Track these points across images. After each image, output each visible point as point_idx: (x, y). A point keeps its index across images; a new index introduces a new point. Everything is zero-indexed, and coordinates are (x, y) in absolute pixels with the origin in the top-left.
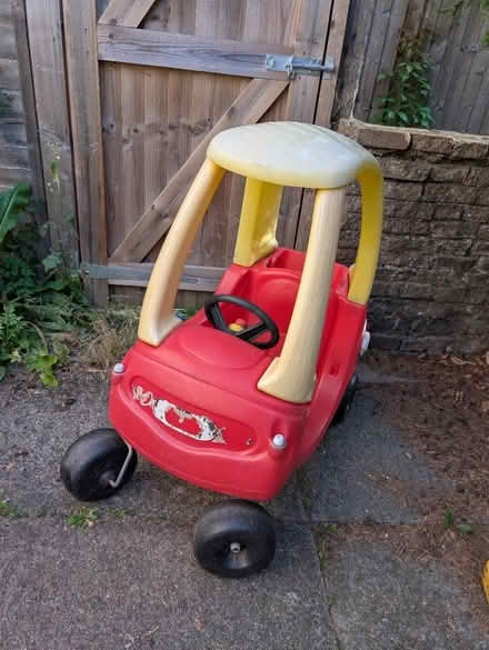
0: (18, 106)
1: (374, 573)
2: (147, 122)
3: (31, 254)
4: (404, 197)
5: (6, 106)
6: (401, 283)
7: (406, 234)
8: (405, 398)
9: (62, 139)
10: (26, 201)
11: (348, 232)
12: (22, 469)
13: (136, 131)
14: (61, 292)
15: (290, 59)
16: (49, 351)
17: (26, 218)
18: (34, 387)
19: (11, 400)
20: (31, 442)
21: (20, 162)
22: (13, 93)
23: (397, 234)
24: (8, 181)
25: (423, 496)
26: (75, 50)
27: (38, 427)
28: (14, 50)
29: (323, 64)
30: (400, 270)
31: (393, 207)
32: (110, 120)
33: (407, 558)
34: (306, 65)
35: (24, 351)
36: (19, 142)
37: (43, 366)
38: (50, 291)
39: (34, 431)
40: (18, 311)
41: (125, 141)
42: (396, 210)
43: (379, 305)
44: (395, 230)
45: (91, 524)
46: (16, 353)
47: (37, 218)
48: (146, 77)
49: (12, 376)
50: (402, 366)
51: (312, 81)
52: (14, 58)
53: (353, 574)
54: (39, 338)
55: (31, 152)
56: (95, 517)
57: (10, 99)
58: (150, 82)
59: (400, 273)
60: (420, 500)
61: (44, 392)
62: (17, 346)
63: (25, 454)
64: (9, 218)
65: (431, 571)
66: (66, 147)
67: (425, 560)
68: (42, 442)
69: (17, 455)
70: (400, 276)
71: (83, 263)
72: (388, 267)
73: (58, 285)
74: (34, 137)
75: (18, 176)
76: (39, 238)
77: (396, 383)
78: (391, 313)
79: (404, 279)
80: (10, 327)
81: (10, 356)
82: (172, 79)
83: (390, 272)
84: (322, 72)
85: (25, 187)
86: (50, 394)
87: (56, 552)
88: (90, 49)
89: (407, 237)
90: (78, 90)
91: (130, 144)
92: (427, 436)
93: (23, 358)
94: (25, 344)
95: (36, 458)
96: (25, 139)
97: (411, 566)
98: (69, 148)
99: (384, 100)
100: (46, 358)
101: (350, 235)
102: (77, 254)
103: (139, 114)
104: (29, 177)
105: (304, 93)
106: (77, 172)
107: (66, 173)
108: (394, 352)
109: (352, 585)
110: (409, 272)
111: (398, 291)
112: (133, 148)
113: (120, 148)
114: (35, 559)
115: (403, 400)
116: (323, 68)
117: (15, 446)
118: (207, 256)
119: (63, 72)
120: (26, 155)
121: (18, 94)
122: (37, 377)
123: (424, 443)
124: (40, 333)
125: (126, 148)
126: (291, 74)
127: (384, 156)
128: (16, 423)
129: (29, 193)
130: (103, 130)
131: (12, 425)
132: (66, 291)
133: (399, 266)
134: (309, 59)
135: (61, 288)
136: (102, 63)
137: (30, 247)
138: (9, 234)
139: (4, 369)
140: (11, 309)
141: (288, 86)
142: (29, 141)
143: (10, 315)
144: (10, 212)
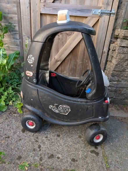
0: (17, 28)
3: (19, 72)
9: (29, 37)
10: (18, 56)
11: (119, 66)
12: (6, 143)
15: (100, 10)
17: (17, 61)
18: (15, 113)
19: (8, 118)
20: (11, 133)
21: (17, 45)
22: (16, 24)
24: (13, 50)
26: (33, 11)
27: (14, 128)
28: (16, 12)
29: (111, 11)
34: (106, 12)
35: (14, 101)
36: (17, 39)
37: (19, 106)
40: (13, 89)
45: (27, 169)
46: (11, 102)
47: (21, 62)
48: (54, 18)
49: (9, 109)
51: (107, 17)
52: (16, 14)
54: (19, 97)
55: (20, 42)
56: (28, 166)
57: (15, 26)
61: (18, 115)
62: (11, 100)
63: (9, 137)
64: (13, 61)
66: (30, 40)
68: (15, 133)
69: (6, 138)
74: (21, 37)
75: (16, 49)
76: (21, 68)
80: (10, 94)
81: (9, 103)
84: (110, 14)
85: (18, 52)
86: (20, 116)
88: (38, 10)
90: (34, 23)
93: (13, 104)
94: (14, 99)
95: (12, 139)
96: (18, 38)
100: (20, 104)
101: (119, 67)
104: (19, 49)
105: (104, 21)
116: (111, 12)
117: (6, 134)
118: (71, 73)
119: (30, 17)
120: (18, 43)
121: (17, 25)
122: (16, 110)
126: (100, 15)
128: (8, 125)
129: (19, 54)
131: (6, 126)
134: (106, 10)
136: (41, 14)
137: (19, 70)
138: (12, 66)
139: (7, 107)
140: (10, 88)
141: (99, 19)
142: (19, 39)
143: (10, 90)
144: (13, 59)
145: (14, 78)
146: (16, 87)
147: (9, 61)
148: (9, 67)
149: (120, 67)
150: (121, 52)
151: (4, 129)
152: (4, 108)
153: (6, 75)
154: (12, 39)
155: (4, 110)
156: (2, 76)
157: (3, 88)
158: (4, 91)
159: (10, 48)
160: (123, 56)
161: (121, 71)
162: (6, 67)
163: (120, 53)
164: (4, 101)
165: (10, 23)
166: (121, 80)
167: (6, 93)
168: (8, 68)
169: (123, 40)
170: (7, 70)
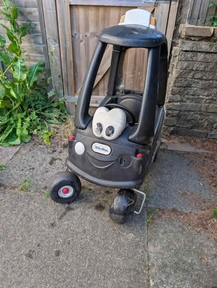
0: (39, 28)
1: (172, 231)
2: (90, 31)
3: (44, 91)
4: (209, 61)
5: (34, 28)
6: (207, 104)
7: (211, 80)
8: (206, 160)
9: (55, 41)
10: (42, 69)
11: (180, 79)
12: (31, 174)
13: (86, 36)
14: (56, 107)
16: (49, 131)
17: (43, 76)
18: (41, 144)
19: (32, 149)
20: (36, 165)
21: (40, 53)
22: (37, 23)
23: (206, 80)
24: (35, 61)
25: (204, 202)
27: (40, 159)
28: (36, 4)
30: (207, 98)
31: (203, 66)
32: (75, 32)
33: (190, 228)
35: (39, 130)
36: (40, 44)
37: (46, 137)
38: (52, 107)
39: (38, 161)
40: (37, 114)
41: (81, 41)
42: (205, 67)
43: (196, 116)
44: (205, 78)
46: (35, 131)
47: (47, 76)
48: (90, 10)
49: (33, 140)
50: (207, 145)
51: (166, 6)
52: (36, 7)
53: (162, 231)
54: (46, 126)
55: (44, 48)
57: (36, 25)
58: (92, 13)
59: (207, 100)
60: (202, 204)
61: (45, 147)
62: (36, 128)
63: (33, 169)
64: (35, 76)
65: (201, 234)
66: (57, 45)
67: (199, 229)
68: (41, 165)
69: (30, 169)
70: (208, 101)
71: (65, 95)
72: (201, 97)
73: (55, 105)
74: (45, 42)
75: (39, 59)
76: (47, 85)
77: (203, 153)
78: (202, 120)
79: (210, 103)
80: (34, 120)
81: (33, 132)
82: (101, 11)
83: (203, 99)
85: (42, 63)
86: (47, 148)
87: (38, 206)
88: (66, 0)
89: (211, 81)
90: (61, 19)
91: (84, 42)
92: (213, 177)
93: (38, 133)
94: (39, 127)
95: (37, 170)
96: (41, 43)
97: (191, 231)
98: (58, 45)
99: (212, 17)
100: (47, 133)
101: (181, 80)
102: (62, 91)
103: (87, 28)
104: (44, 59)
106: (62, 56)
107: (58, 56)
108: (204, 139)
109: (160, 235)
110: (212, 99)
111: (207, 109)
112: (85, 44)
113: (80, 44)
114: (31, 207)
115: (204, 160)
117: (30, 166)
119: (55, 11)
120: (42, 49)
122: (43, 141)
123: (211, 180)
124: (46, 124)
125: (82, 44)
126: (155, 3)
127: (199, 40)
128: (32, 157)
129: (43, 65)
130: (72, 36)
131: (30, 158)
132: (58, 107)
133: (207, 96)
135: (56, 106)
136: (71, 6)
137: (44, 89)
138: (35, 83)
139: (30, 137)
140: (34, 113)
141: (154, 9)
142: (43, 43)
143: (34, 115)
144: (36, 74)
145: (38, 99)
146: (42, 113)
147: (30, 76)
148: (31, 85)
149: (183, 81)
150: (183, 59)
151: (27, 161)
152: (26, 138)
153: (27, 95)
154: (33, 44)
155: (27, 140)
156: (22, 97)
157: (25, 113)
158: (26, 116)
159: (31, 58)
160: (185, 64)
161: (184, 87)
162: (27, 85)
163: (181, 60)
164: (27, 129)
165: (28, 21)
166: (185, 99)
167: (28, 119)
168: (29, 85)
169: (185, 41)
170: (28, 88)
